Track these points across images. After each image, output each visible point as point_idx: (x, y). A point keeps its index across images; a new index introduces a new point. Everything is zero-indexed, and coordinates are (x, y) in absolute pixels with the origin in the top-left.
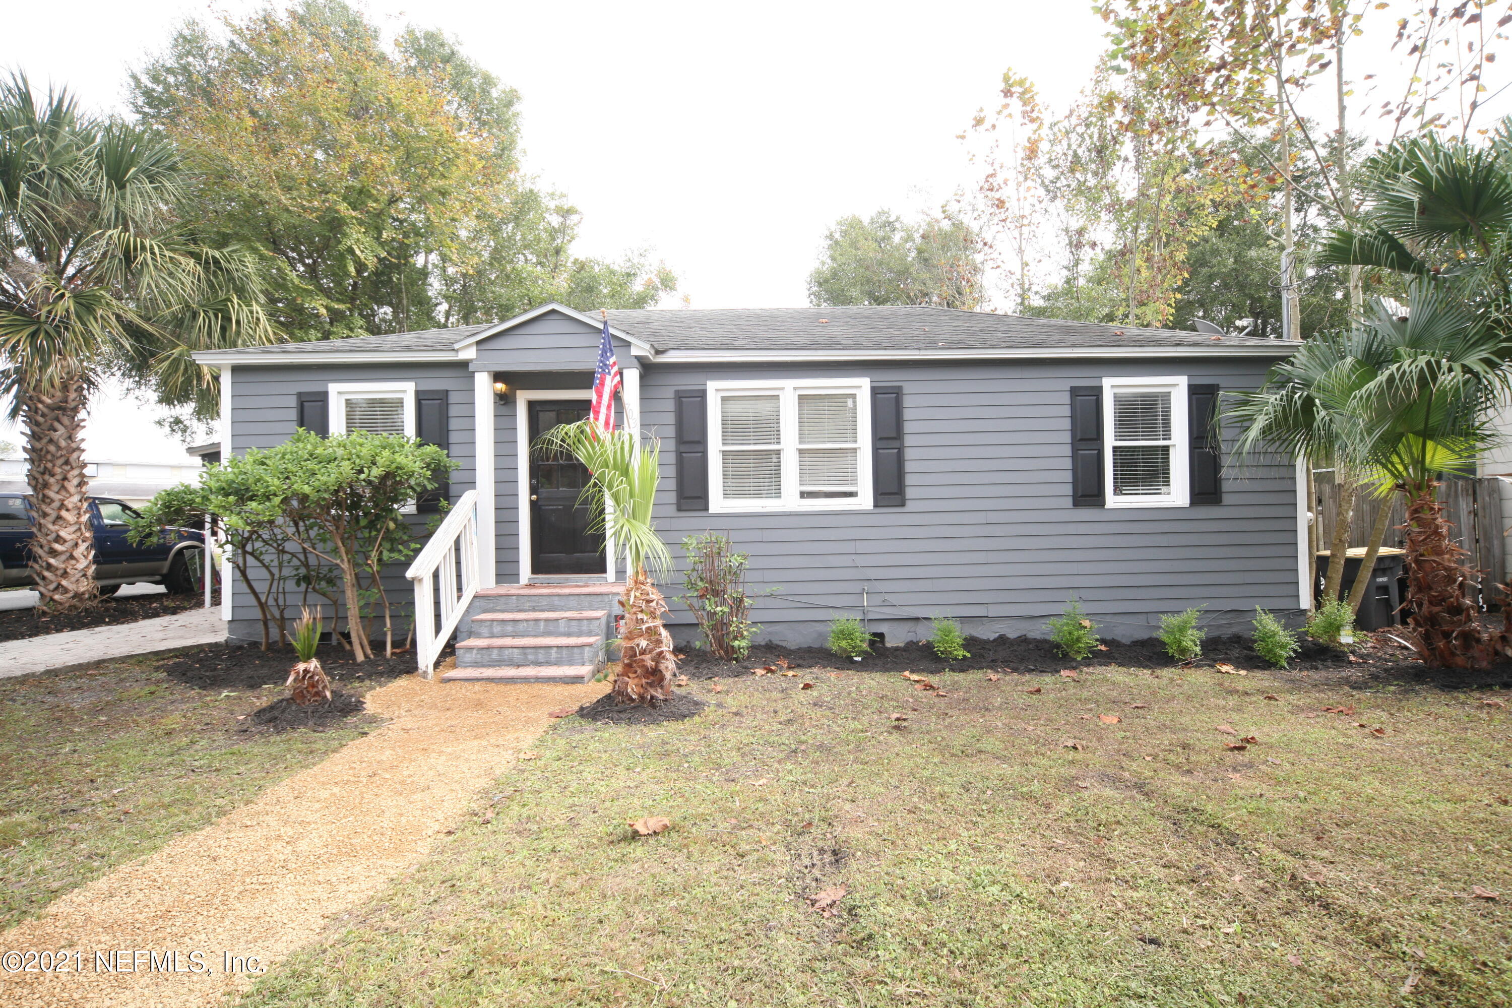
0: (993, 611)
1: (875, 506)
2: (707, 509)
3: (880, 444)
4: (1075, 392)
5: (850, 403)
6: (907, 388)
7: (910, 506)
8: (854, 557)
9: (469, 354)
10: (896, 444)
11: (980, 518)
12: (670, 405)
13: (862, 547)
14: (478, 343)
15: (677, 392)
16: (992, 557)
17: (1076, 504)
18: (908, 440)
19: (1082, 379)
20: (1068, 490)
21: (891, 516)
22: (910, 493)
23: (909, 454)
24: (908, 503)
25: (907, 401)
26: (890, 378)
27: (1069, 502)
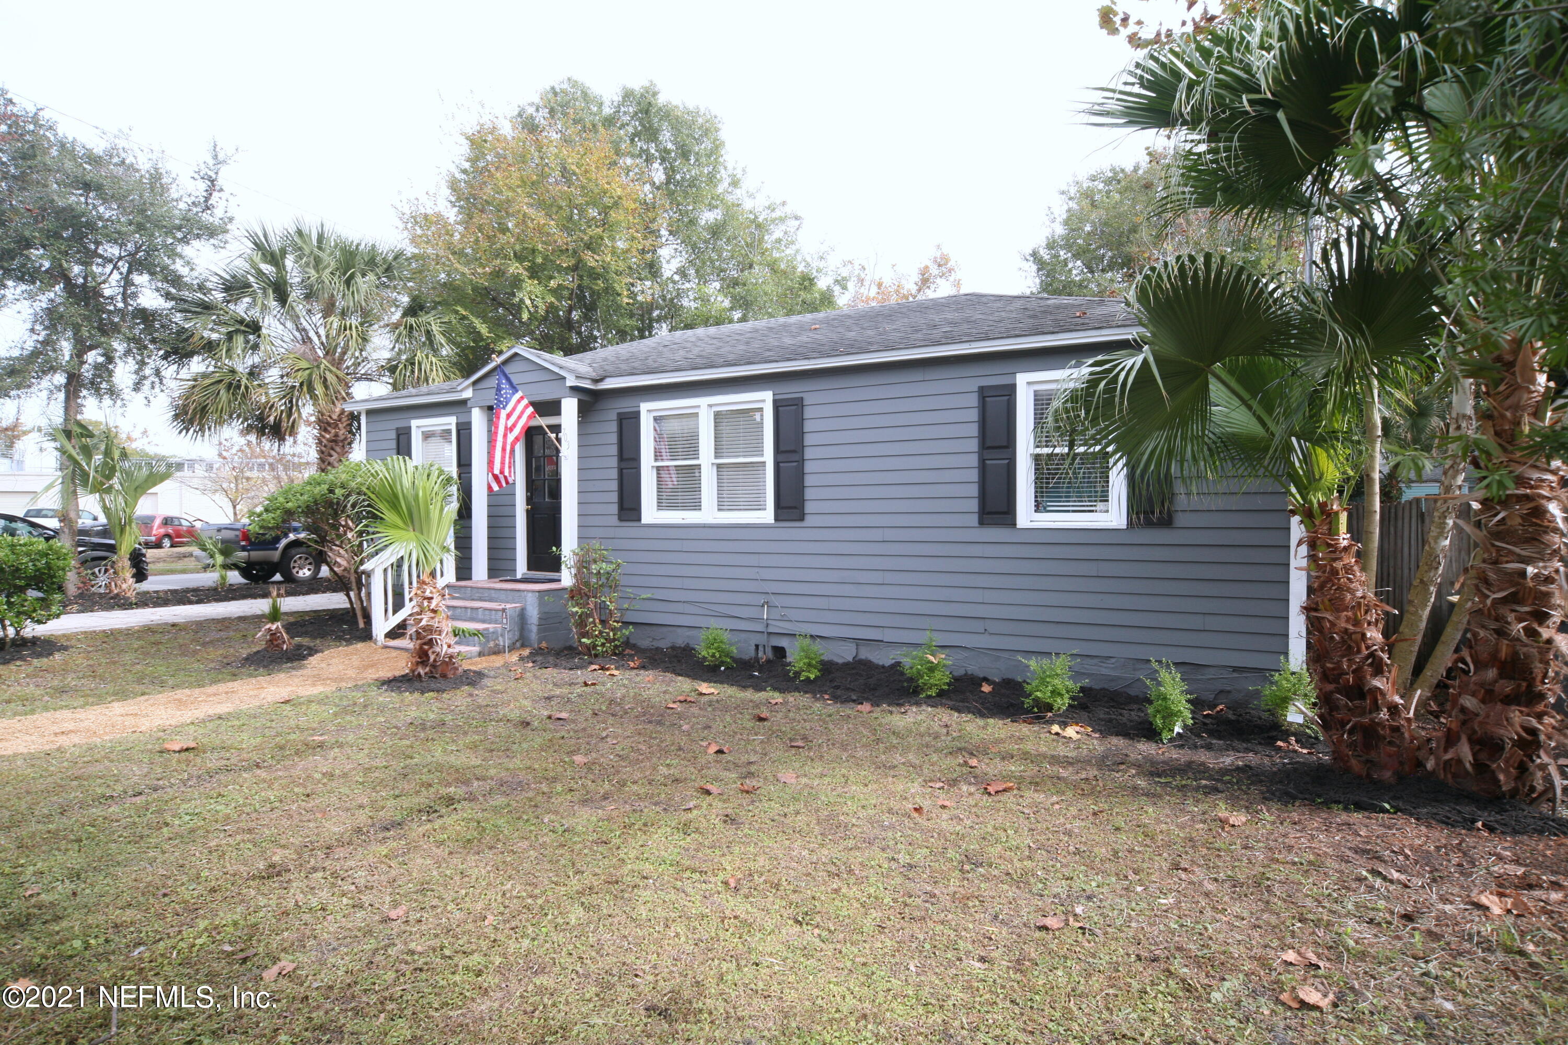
0: (889, 636)
1: (776, 519)
2: (639, 520)
3: (781, 457)
4: (983, 393)
5: (757, 417)
6: (809, 399)
7: (809, 521)
8: (757, 570)
9: (468, 394)
10: (796, 457)
11: (877, 535)
12: (614, 427)
13: (765, 560)
14: (475, 383)
15: (619, 414)
16: (889, 578)
17: (982, 523)
18: (809, 453)
19: (992, 377)
20: (974, 505)
21: (791, 531)
22: (809, 507)
23: (809, 467)
24: (807, 517)
25: (808, 413)
26: (791, 390)
27: (974, 520)
